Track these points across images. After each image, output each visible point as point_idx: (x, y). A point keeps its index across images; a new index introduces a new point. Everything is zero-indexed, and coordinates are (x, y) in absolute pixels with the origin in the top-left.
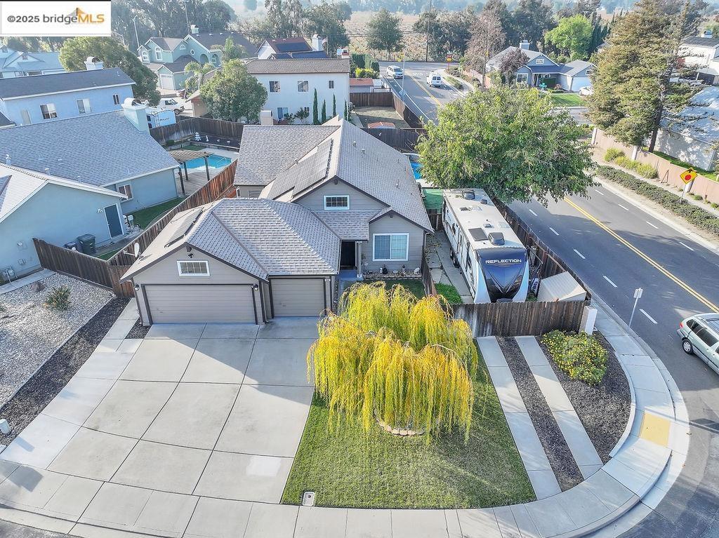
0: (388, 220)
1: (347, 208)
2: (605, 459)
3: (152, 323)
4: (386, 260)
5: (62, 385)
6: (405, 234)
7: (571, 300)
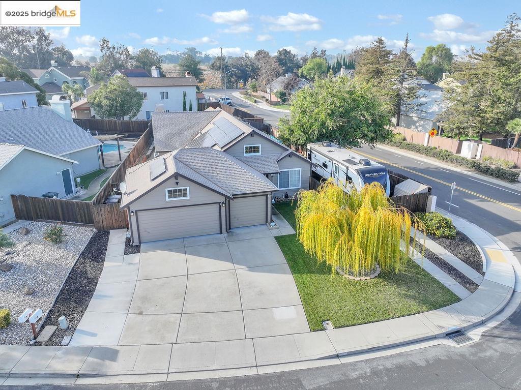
0: (288, 159)
1: (260, 154)
2: (483, 274)
3: (140, 243)
4: (286, 189)
5: (93, 291)
6: (299, 169)
7: (421, 192)
